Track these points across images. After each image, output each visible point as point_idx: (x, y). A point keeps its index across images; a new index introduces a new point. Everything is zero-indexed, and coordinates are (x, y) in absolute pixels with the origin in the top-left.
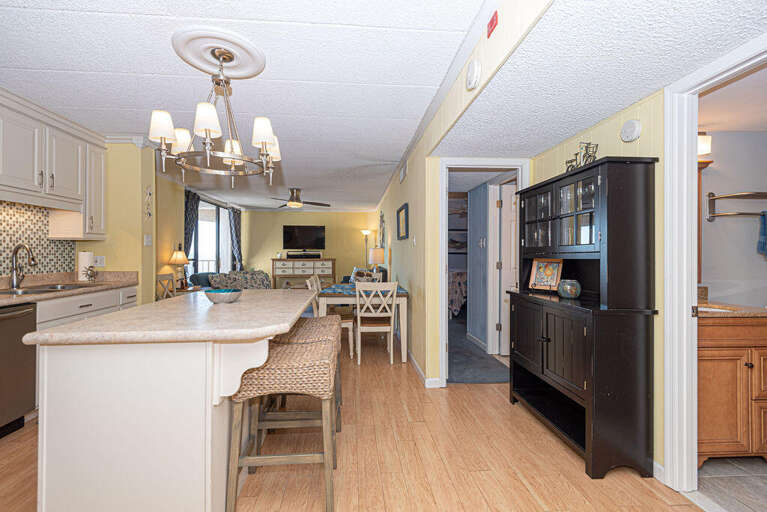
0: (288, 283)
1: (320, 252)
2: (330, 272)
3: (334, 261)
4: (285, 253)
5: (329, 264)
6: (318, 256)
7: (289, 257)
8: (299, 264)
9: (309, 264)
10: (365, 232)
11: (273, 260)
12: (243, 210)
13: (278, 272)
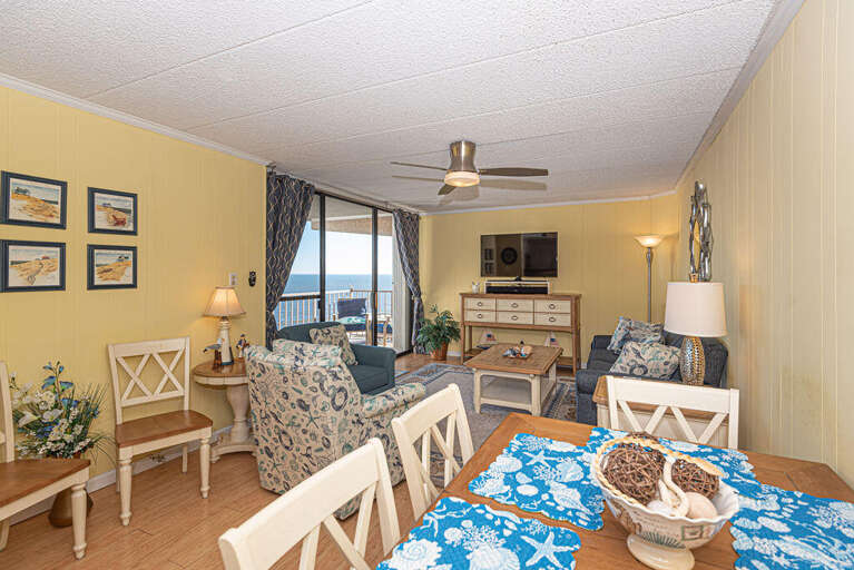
0: (489, 336)
1: (548, 282)
2: (566, 321)
3: (576, 301)
4: (482, 284)
5: (566, 306)
6: (543, 291)
7: (491, 290)
8: (506, 303)
9: (525, 303)
10: (649, 241)
11: (464, 296)
12: (422, 214)
13: (471, 317)
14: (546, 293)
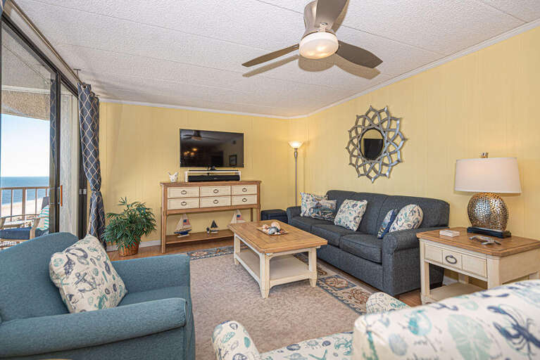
0: (185, 221)
1: (240, 172)
2: (254, 201)
3: (259, 184)
4: (183, 174)
5: (253, 189)
6: (236, 178)
7: (192, 179)
8: (208, 189)
9: (224, 189)
10: (295, 145)
13: (174, 205)
14: (238, 180)
